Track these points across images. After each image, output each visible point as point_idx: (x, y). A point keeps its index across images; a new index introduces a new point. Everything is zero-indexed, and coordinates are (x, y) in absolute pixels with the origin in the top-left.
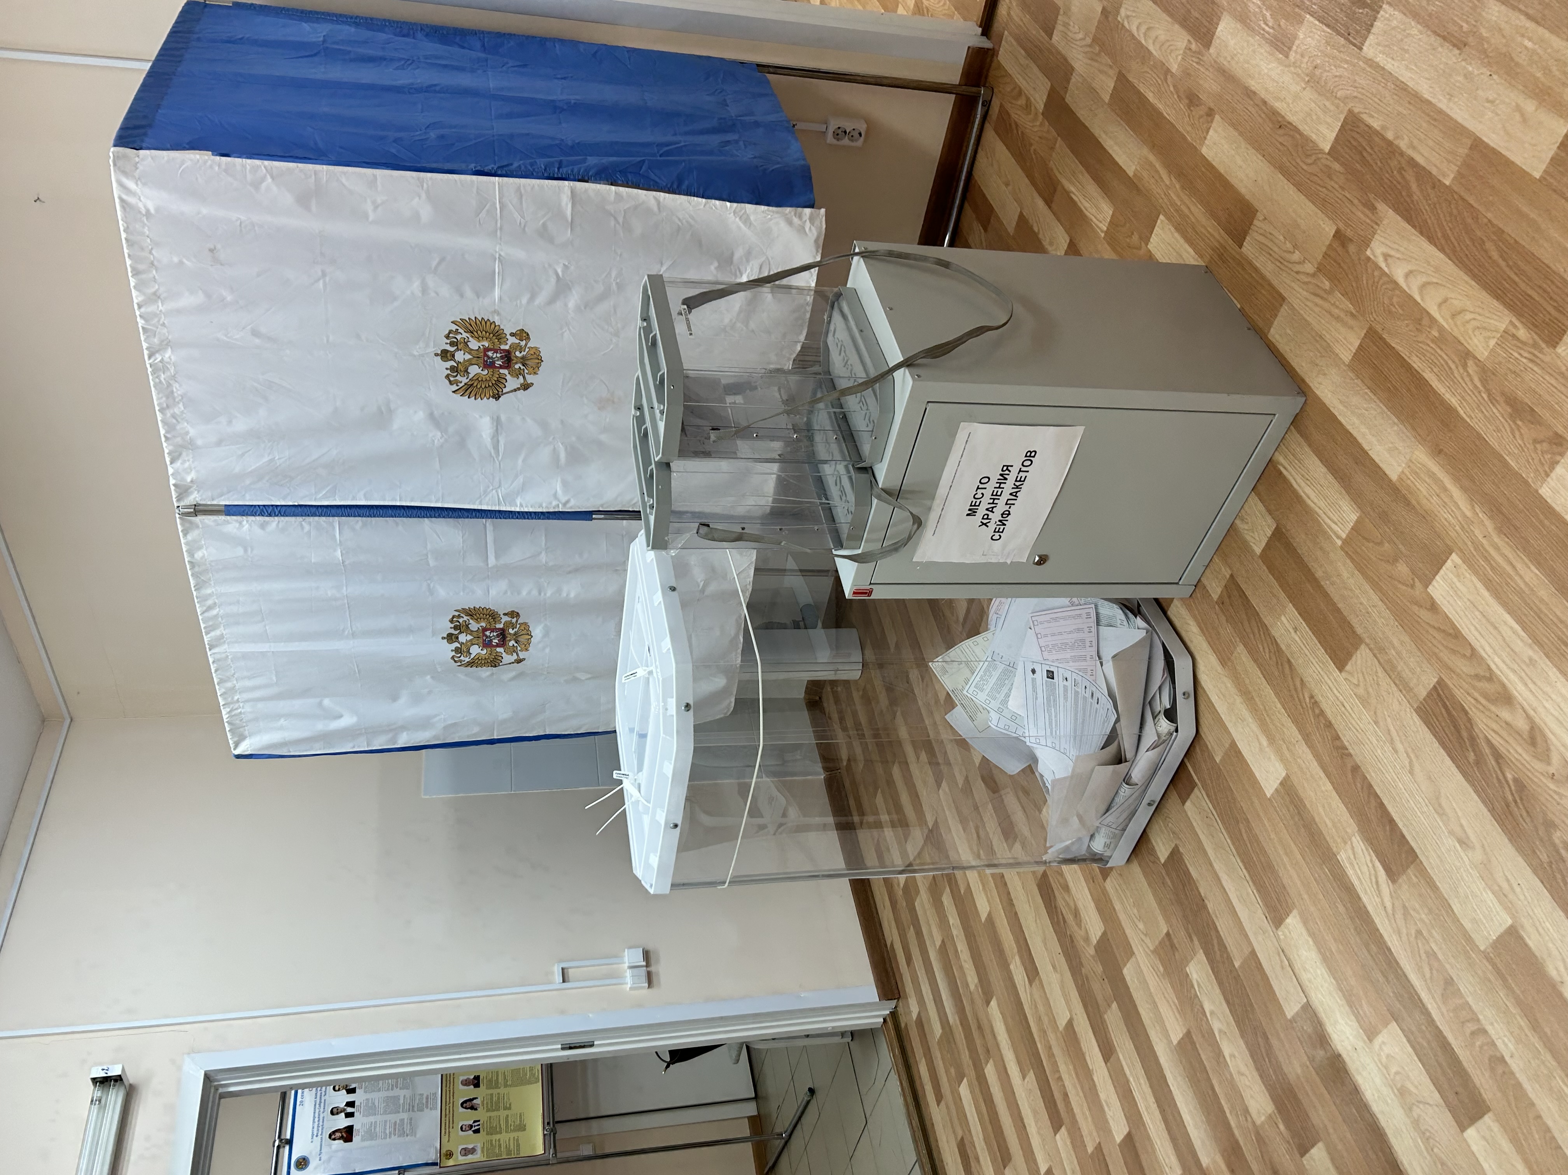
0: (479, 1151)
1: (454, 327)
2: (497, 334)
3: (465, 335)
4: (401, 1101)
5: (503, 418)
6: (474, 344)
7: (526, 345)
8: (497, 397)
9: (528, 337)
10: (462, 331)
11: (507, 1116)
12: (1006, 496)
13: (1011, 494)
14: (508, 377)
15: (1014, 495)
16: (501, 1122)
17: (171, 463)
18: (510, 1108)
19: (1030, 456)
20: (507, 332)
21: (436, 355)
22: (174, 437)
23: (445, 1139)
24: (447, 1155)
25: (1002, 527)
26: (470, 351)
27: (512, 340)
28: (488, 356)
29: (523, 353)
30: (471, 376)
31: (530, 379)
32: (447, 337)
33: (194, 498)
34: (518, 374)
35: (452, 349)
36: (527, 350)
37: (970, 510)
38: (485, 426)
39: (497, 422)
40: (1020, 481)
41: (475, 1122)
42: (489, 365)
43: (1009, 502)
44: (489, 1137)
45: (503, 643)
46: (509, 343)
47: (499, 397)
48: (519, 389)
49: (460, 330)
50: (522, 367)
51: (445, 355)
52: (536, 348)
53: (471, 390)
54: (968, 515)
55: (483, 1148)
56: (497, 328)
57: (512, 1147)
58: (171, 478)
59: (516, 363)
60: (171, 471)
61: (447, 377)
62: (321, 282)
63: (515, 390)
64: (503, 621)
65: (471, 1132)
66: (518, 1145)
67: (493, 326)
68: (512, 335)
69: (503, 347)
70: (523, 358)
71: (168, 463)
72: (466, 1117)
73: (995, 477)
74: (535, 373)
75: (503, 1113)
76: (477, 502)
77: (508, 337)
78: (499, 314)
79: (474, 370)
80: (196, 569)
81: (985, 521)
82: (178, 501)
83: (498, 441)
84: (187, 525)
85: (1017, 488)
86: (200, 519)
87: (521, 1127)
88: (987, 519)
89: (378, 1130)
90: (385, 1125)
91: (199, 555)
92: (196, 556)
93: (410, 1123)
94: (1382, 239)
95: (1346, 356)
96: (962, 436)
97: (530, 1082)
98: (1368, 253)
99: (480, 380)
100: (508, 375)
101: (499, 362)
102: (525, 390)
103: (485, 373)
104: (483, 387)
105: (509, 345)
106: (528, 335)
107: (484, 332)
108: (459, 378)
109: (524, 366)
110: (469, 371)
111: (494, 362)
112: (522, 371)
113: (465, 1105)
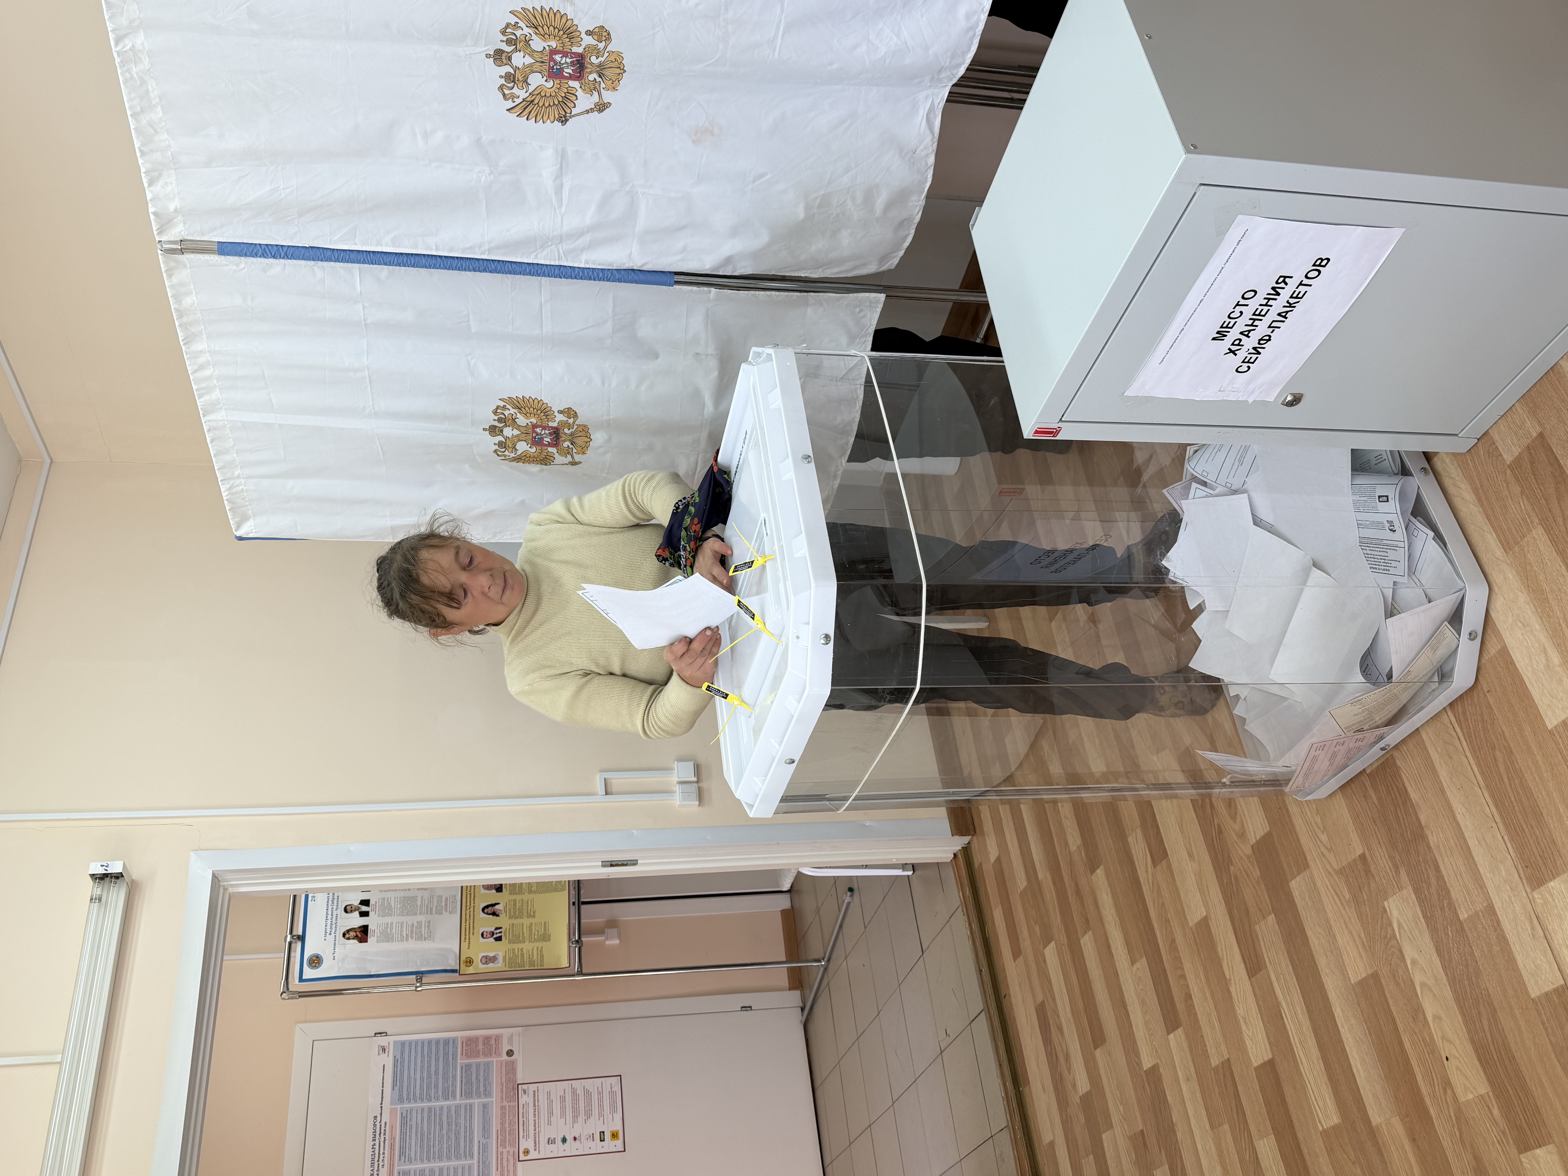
0: (500, 959)
1: (513, 20)
2: (570, 33)
3: (527, 31)
5: (570, 150)
6: (538, 44)
7: (605, 48)
8: (564, 120)
9: (608, 38)
10: (523, 26)
11: (531, 924)
12: (1271, 317)
13: (1279, 314)
14: (580, 93)
15: (1283, 315)
16: (525, 931)
18: (534, 916)
19: (1320, 265)
20: (582, 29)
21: (488, 56)
22: (151, 151)
23: (465, 945)
24: (467, 963)
25: (1254, 356)
26: (532, 53)
27: (588, 40)
28: (554, 61)
29: (600, 59)
30: (531, 89)
31: (607, 96)
32: (504, 32)
33: (178, 231)
34: (593, 88)
35: (508, 49)
36: (606, 55)
37: (1218, 333)
38: (548, 157)
39: (562, 155)
40: (1297, 297)
41: (496, 929)
42: (555, 74)
43: (1274, 324)
44: (512, 946)
46: (584, 43)
47: (567, 120)
48: (592, 110)
49: (521, 24)
50: (598, 79)
51: (499, 57)
52: (619, 54)
53: (530, 108)
54: (1214, 339)
55: (505, 957)
56: (569, 23)
57: (535, 957)
58: (150, 205)
59: (591, 73)
60: (149, 196)
61: (501, 88)
63: (587, 112)
64: (557, 419)
65: (492, 940)
66: (542, 956)
67: (564, 20)
68: (589, 33)
69: (575, 49)
70: (600, 65)
71: (146, 185)
72: (488, 923)
73: (1264, 290)
74: (614, 89)
75: (526, 921)
76: (532, 256)
77: (583, 35)
78: (572, 4)
79: (536, 80)
80: (185, 319)
81: (1234, 348)
82: (160, 233)
83: (562, 186)
84: (172, 264)
85: (1290, 307)
86: (187, 257)
87: (545, 937)
88: (1239, 345)
89: (394, 931)
90: (402, 927)
91: (188, 301)
92: (184, 303)
93: (429, 926)
96: (1235, 233)
97: (556, 890)
99: (543, 94)
100: (579, 90)
101: (568, 71)
102: (600, 111)
103: (550, 84)
104: (547, 105)
105: (583, 47)
106: (609, 34)
107: (551, 28)
108: (515, 91)
109: (600, 77)
110: (529, 81)
111: (562, 70)
112: (597, 85)
113: (486, 910)
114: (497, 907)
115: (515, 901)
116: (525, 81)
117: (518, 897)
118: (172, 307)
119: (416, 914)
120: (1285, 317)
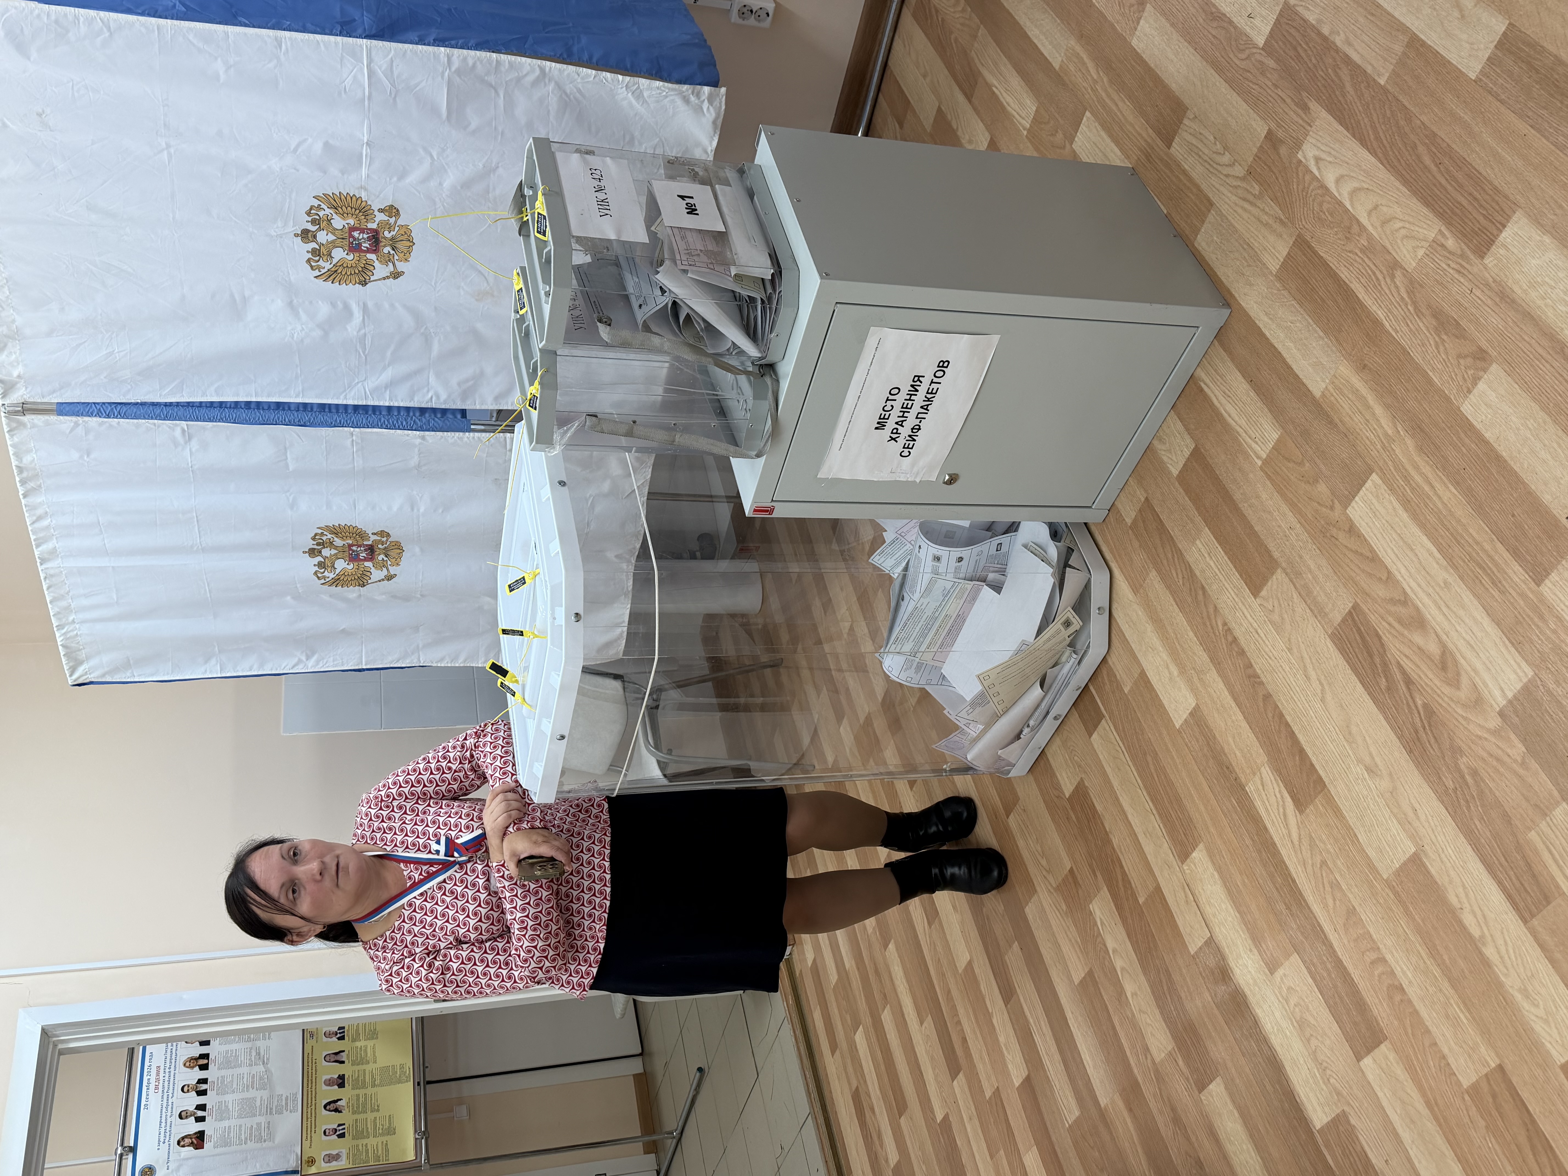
0: (344, 1157)
1: (316, 203)
2: (365, 212)
3: (328, 211)
4: (258, 1104)
5: (371, 307)
6: (338, 223)
7: (396, 223)
8: (364, 285)
9: (398, 216)
10: (325, 208)
11: (376, 1118)
12: (916, 409)
13: (922, 407)
14: (376, 263)
15: (925, 408)
16: (369, 1126)
18: (378, 1110)
19: (943, 366)
20: (375, 208)
21: (296, 235)
23: (306, 1144)
24: (308, 1162)
25: (912, 443)
26: (334, 231)
27: (381, 217)
28: (353, 237)
29: (392, 233)
30: (335, 261)
31: (400, 266)
32: (308, 213)
33: (22, 394)
34: (388, 259)
35: (313, 228)
36: (397, 229)
37: (878, 423)
39: (364, 311)
40: (932, 393)
41: (339, 1125)
42: (354, 248)
43: (920, 416)
44: (355, 1142)
45: (371, 558)
46: (377, 220)
47: (366, 285)
48: (388, 277)
49: (323, 206)
50: (392, 252)
51: (306, 235)
52: (408, 228)
53: (333, 276)
54: (877, 428)
55: (348, 1154)
56: (363, 202)
57: (380, 1152)
59: (385, 247)
61: (309, 261)
63: (383, 279)
64: (372, 539)
65: (335, 1137)
66: (387, 1150)
67: (359, 201)
68: (381, 211)
69: (370, 226)
70: (393, 239)
72: (330, 1120)
73: (906, 388)
74: (406, 260)
75: (370, 1116)
77: (376, 213)
78: (366, 189)
79: (339, 254)
80: (25, 475)
81: (894, 436)
82: (4, 397)
83: (364, 334)
84: (14, 425)
85: (929, 401)
86: (27, 419)
87: (391, 1131)
88: (897, 433)
89: (232, 1135)
90: (240, 1130)
91: (27, 459)
92: (24, 461)
93: (268, 1128)
94: (1314, 141)
95: (1274, 265)
96: (871, 342)
97: (400, 1081)
98: (1300, 156)
99: (345, 265)
100: (376, 261)
101: (366, 245)
102: (395, 278)
103: (351, 257)
104: (349, 273)
105: (377, 223)
106: (398, 211)
107: (349, 208)
108: (321, 263)
109: (393, 250)
110: (332, 255)
111: (360, 245)
112: (391, 257)
113: (328, 1107)
114: (339, 1103)
115: (358, 1096)
116: (330, 255)
117: (361, 1092)
118: (13, 464)
119: (255, 1115)
120: (926, 409)
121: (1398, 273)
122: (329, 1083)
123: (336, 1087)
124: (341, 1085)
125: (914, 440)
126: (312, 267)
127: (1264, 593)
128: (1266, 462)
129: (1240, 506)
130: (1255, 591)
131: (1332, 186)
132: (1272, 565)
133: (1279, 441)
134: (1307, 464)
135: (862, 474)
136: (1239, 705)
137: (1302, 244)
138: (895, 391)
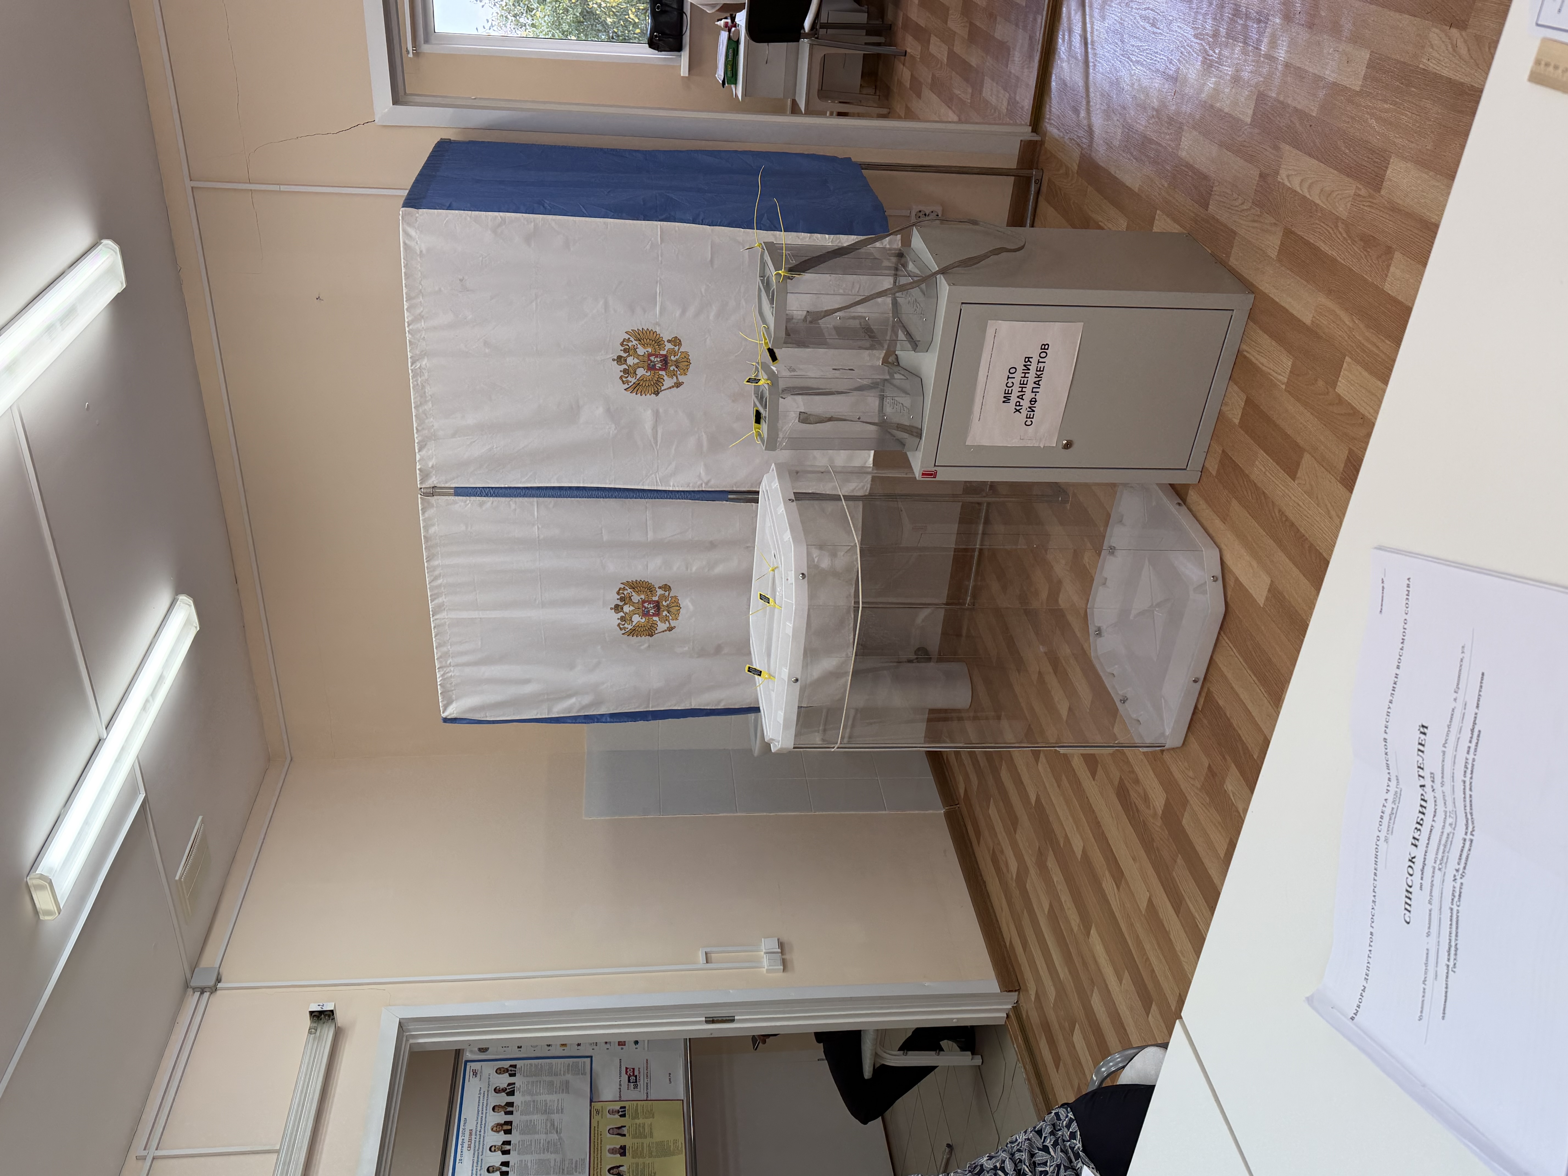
1: (627, 337)
2: (658, 342)
3: (635, 343)
4: (552, 1164)
5: (661, 410)
6: (641, 351)
7: (679, 349)
8: (657, 393)
9: (680, 344)
12: (1031, 385)
13: (1035, 383)
14: (666, 378)
17: (419, 451)
19: (1044, 349)
20: (665, 339)
21: (614, 360)
22: (423, 429)
25: (1032, 413)
26: (638, 356)
27: (669, 346)
28: (650, 360)
29: (676, 357)
30: (638, 377)
31: (681, 379)
32: (622, 344)
33: (432, 481)
34: (673, 374)
35: (625, 355)
36: (679, 354)
37: (1004, 398)
38: (648, 416)
39: (656, 414)
40: (1040, 371)
42: (651, 368)
43: (1034, 390)
45: (658, 613)
46: (666, 348)
47: (659, 393)
48: (673, 387)
49: (632, 339)
50: (676, 369)
51: (620, 360)
52: (686, 353)
53: (637, 388)
54: (1004, 402)
56: (658, 336)
58: (418, 464)
59: (672, 366)
60: (418, 457)
61: (621, 377)
62: (534, 304)
63: (670, 388)
64: (658, 594)
67: (655, 335)
68: (669, 341)
69: (662, 352)
70: (676, 361)
71: (417, 451)
73: (1020, 368)
74: (685, 374)
76: (641, 484)
77: (666, 343)
78: (659, 325)
79: (641, 372)
80: (430, 542)
81: (1018, 408)
82: (421, 483)
83: (657, 432)
84: (425, 504)
85: (1038, 377)
88: (1019, 406)
94: (1285, 166)
95: (1273, 254)
96: (990, 332)
97: (672, 1154)
98: (1279, 180)
99: (645, 379)
100: (665, 374)
101: (659, 365)
102: (677, 387)
103: (648, 374)
104: (647, 385)
105: (666, 350)
106: (680, 341)
107: (648, 340)
108: (629, 378)
109: (677, 368)
110: (637, 373)
111: (655, 365)
112: (675, 372)
113: (611, 1171)
114: (621, 1169)
115: (637, 1164)
116: (635, 373)
117: (641, 1161)
120: (1038, 384)
121: (1340, 224)
122: (612, 1151)
123: (619, 1155)
124: (623, 1154)
125: (1034, 411)
126: (623, 381)
127: (1299, 475)
128: (1287, 384)
129: (1278, 422)
130: (1293, 476)
131: (1298, 189)
132: (1299, 450)
133: (1293, 365)
134: (1310, 372)
135: (999, 441)
136: (1295, 564)
137: (1288, 233)
138: (1013, 371)
